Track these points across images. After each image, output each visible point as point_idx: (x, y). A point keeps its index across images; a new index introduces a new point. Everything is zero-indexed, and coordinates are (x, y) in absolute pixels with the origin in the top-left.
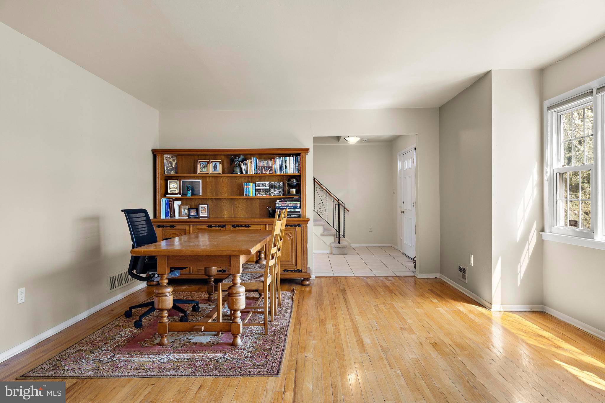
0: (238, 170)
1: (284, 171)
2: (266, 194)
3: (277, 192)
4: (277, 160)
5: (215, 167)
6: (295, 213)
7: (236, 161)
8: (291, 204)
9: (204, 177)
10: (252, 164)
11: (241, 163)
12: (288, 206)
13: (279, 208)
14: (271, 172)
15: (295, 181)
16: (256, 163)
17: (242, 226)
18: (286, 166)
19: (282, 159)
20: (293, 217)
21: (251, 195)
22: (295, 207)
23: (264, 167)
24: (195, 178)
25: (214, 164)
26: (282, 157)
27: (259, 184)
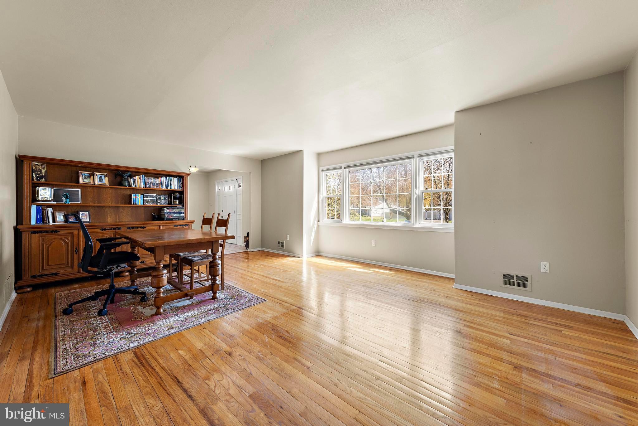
0: (126, 184)
1: (170, 187)
2: (153, 203)
3: (163, 201)
4: (164, 179)
6: (180, 217)
7: (125, 176)
8: (176, 211)
10: (140, 180)
11: (129, 178)
12: (175, 212)
13: (167, 213)
14: (158, 187)
15: (178, 195)
16: (145, 179)
17: (138, 228)
18: (171, 183)
19: (167, 178)
20: (179, 220)
21: (140, 204)
22: (180, 213)
23: (152, 183)
25: (99, 177)
26: (167, 177)
27: (147, 195)
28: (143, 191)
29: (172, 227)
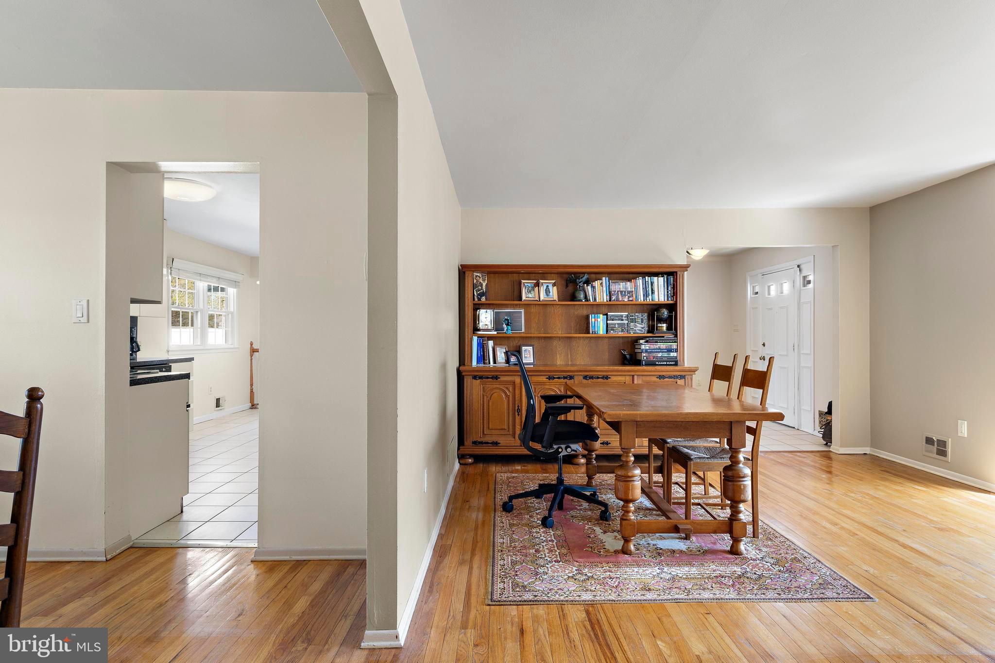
0: (582, 296)
1: (650, 297)
2: (622, 331)
3: (640, 327)
4: (640, 281)
5: (547, 291)
6: (670, 359)
7: (580, 282)
8: (663, 346)
9: (528, 305)
10: (602, 287)
11: (586, 285)
12: (659, 349)
13: (646, 351)
14: (630, 299)
15: (665, 313)
16: (609, 286)
17: (598, 378)
18: (652, 290)
19: (647, 280)
20: (667, 365)
21: (601, 333)
22: (670, 350)
23: (621, 292)
24: (515, 306)
25: (545, 287)
26: (647, 277)
27: (613, 316)
28: (606, 308)
29: (654, 379)
